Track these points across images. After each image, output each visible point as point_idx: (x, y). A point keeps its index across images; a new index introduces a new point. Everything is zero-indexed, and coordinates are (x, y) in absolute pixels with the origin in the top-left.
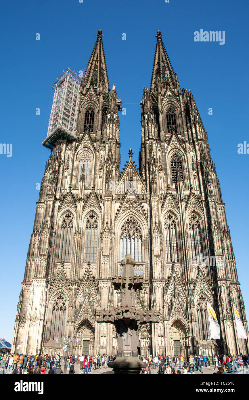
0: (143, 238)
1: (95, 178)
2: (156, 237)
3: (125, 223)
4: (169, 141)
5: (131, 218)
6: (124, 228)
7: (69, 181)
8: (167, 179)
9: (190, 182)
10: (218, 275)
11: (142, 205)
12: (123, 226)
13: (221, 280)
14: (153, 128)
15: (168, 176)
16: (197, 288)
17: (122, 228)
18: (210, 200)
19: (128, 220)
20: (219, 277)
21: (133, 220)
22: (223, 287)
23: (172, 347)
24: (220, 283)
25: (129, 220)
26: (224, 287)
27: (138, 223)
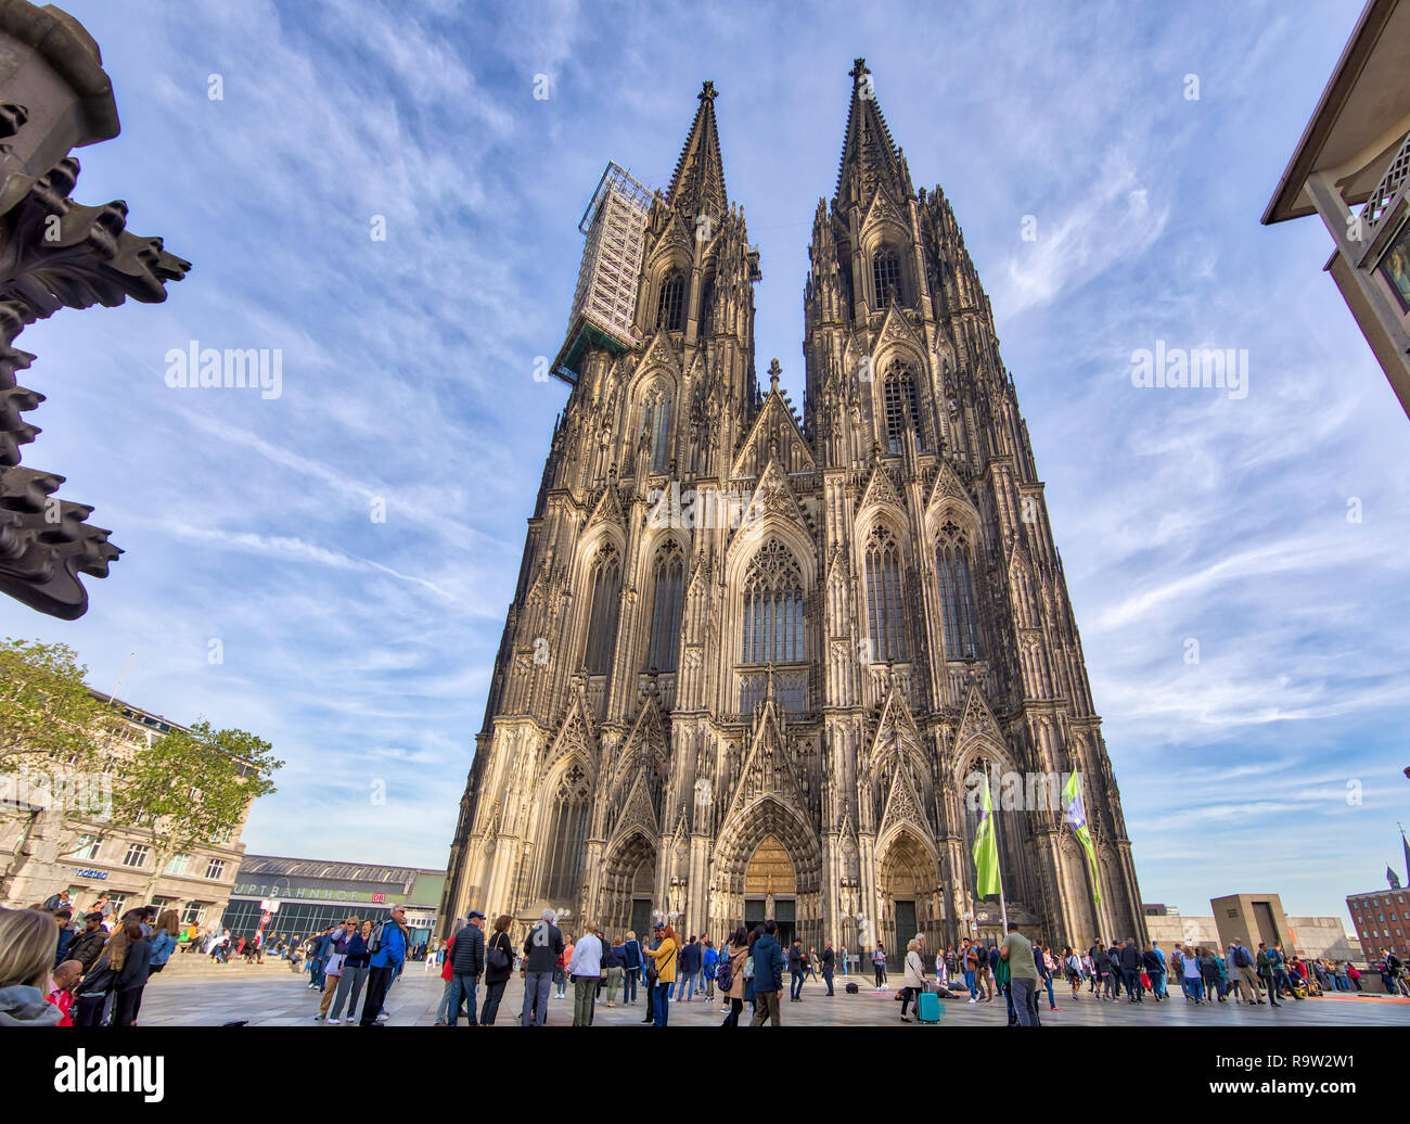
0: (805, 595)
1: (678, 442)
2: (837, 584)
3: (756, 557)
4: (876, 329)
5: (773, 541)
6: (753, 571)
7: (612, 457)
8: (873, 427)
9: (938, 431)
10: (1026, 689)
11: (801, 503)
12: (752, 566)
13: (1036, 704)
14: (834, 297)
15: (875, 420)
16: (961, 735)
17: (748, 572)
18: (995, 470)
19: (764, 549)
20: (1030, 697)
21: (778, 548)
22: (1042, 729)
23: (891, 922)
24: (1034, 716)
25: (769, 548)
26: (1046, 726)
27: (790, 555)
